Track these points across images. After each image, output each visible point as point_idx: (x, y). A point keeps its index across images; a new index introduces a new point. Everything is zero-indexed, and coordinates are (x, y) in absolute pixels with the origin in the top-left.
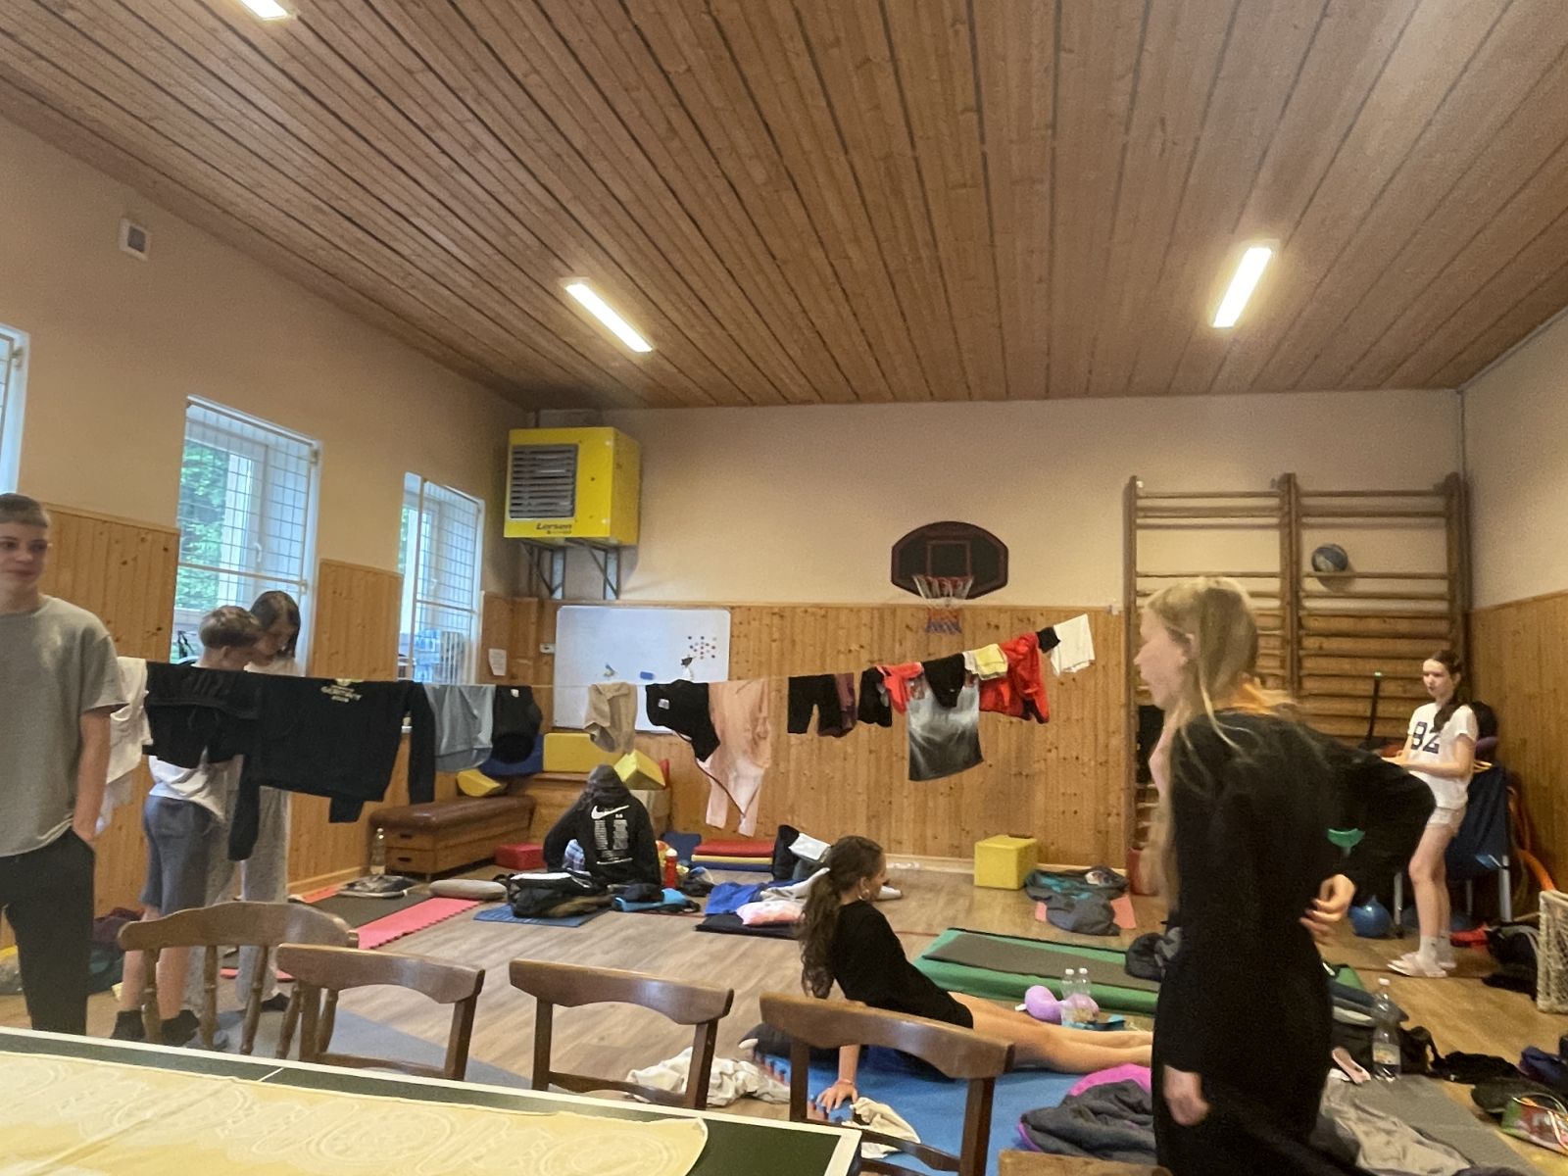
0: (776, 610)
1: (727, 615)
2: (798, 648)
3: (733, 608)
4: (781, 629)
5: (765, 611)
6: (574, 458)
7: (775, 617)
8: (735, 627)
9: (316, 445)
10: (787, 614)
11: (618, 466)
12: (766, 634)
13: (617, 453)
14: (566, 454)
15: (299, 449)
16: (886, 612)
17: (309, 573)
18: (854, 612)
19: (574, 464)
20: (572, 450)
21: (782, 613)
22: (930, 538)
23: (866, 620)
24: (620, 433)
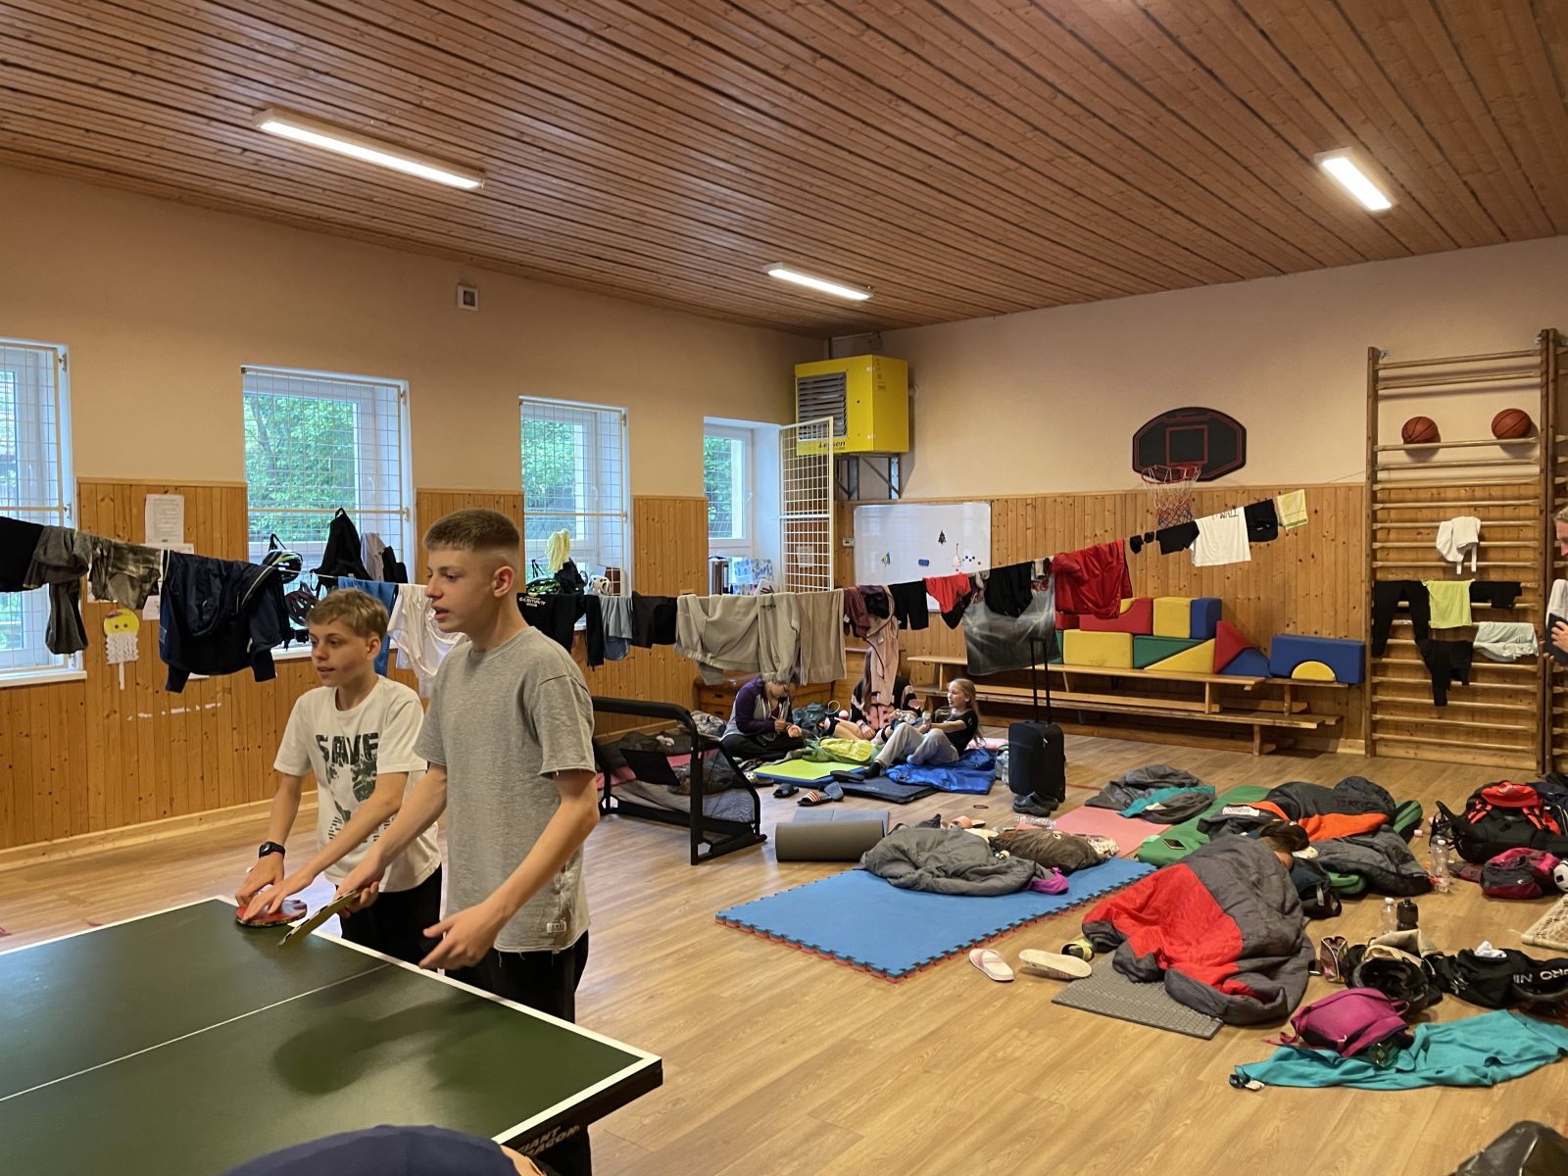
0: (1029, 502)
1: (987, 507)
2: (1050, 535)
3: (992, 501)
4: (1035, 518)
6: (843, 384)
7: (1029, 507)
8: (994, 518)
9: (623, 410)
10: (1039, 504)
11: (880, 387)
12: (1021, 523)
13: (878, 376)
14: (838, 381)
15: (611, 417)
16: (1128, 498)
17: (627, 507)
18: (1099, 498)
19: (844, 390)
20: (843, 376)
21: (1033, 504)
22: (1169, 426)
23: (1109, 505)
24: (881, 358)
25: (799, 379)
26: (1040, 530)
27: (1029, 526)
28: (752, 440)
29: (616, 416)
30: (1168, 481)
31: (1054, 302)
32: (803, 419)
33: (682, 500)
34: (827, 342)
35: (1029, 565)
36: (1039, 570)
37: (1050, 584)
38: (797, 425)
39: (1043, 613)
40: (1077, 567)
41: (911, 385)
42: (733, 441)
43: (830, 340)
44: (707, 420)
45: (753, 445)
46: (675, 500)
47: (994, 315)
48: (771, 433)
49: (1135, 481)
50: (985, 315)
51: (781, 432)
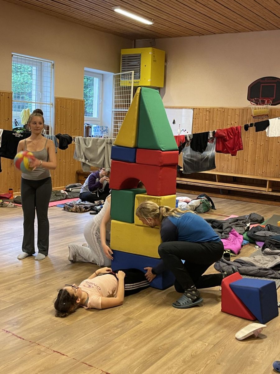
0: (208, 110)
1: (192, 111)
2: (215, 123)
3: (194, 109)
4: (210, 116)
5: (204, 110)
6: (140, 59)
7: (208, 112)
8: (194, 115)
9: (53, 62)
10: (211, 111)
11: (154, 61)
12: (204, 118)
13: (153, 56)
14: (138, 57)
15: (47, 64)
16: (245, 110)
17: (53, 101)
18: (234, 110)
19: (140, 61)
20: (139, 56)
21: (210, 111)
22: (262, 83)
23: (237, 112)
24: (155, 49)
25: (122, 55)
26: (211, 121)
27: (207, 119)
28: (102, 78)
29: (50, 64)
30: (260, 104)
31: (222, 32)
32: (123, 71)
33: (75, 100)
34: (134, 41)
35: (207, 133)
36: (211, 135)
37: (214, 141)
38: (121, 73)
39: (211, 152)
40: (224, 135)
41: (166, 61)
42: (95, 78)
43: (135, 40)
44: (86, 69)
45: (102, 81)
46: (72, 100)
47: (199, 35)
48: (110, 76)
49: (248, 104)
50: (196, 35)
51: (114, 76)
